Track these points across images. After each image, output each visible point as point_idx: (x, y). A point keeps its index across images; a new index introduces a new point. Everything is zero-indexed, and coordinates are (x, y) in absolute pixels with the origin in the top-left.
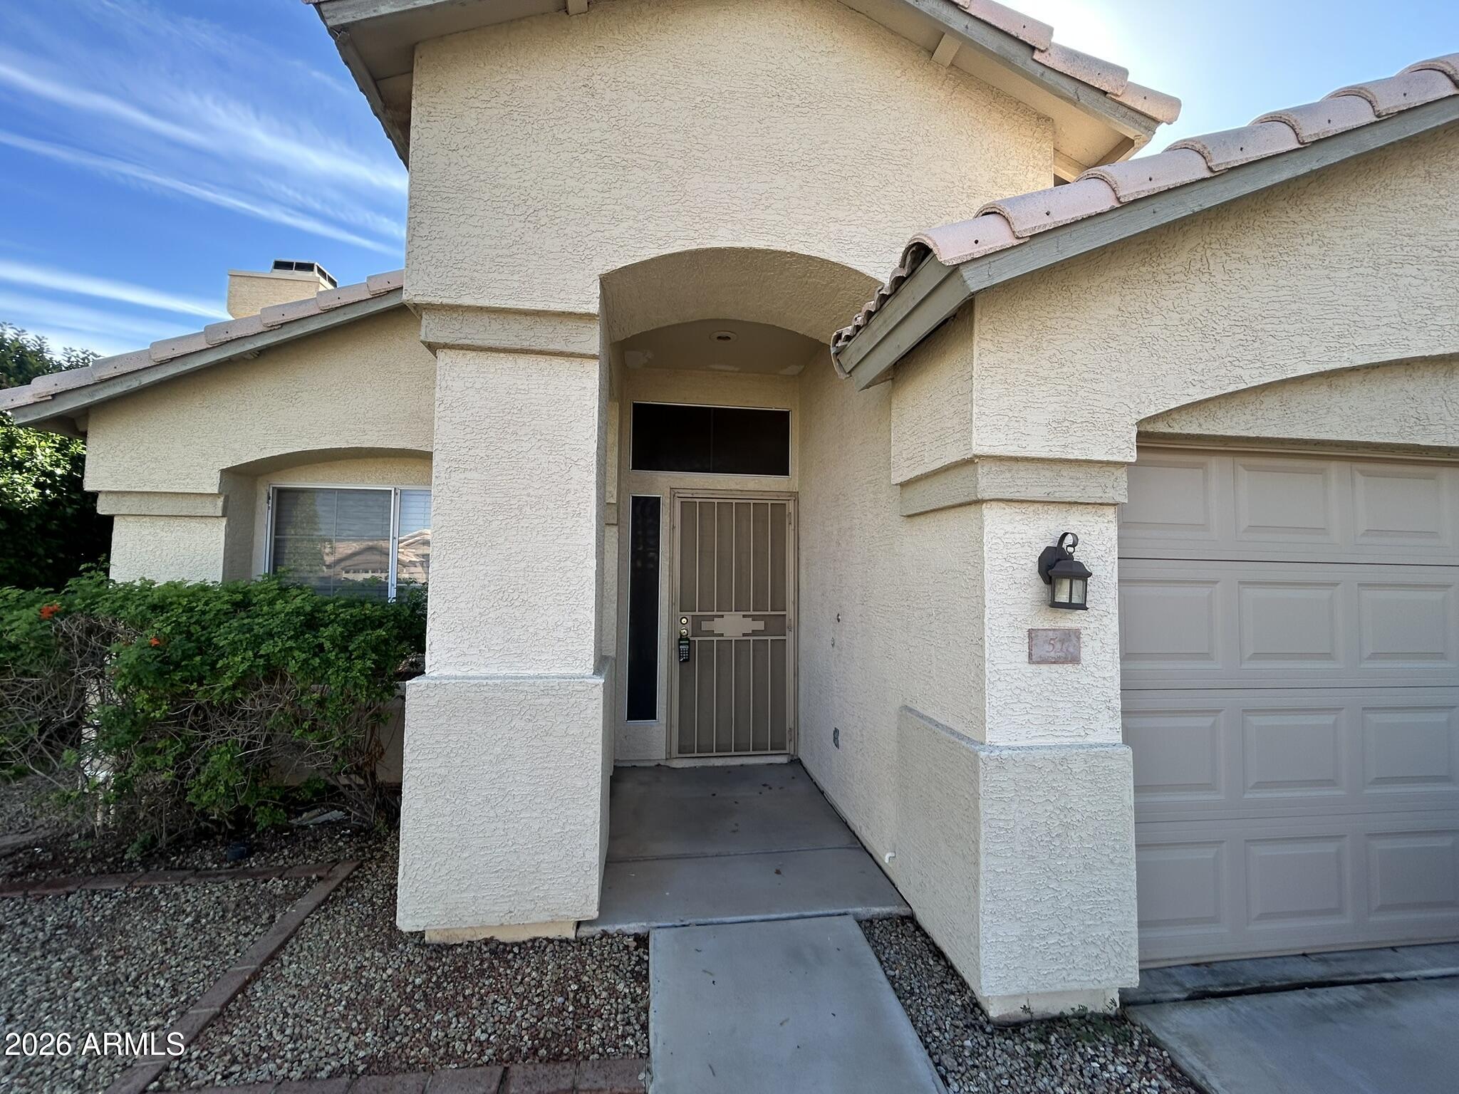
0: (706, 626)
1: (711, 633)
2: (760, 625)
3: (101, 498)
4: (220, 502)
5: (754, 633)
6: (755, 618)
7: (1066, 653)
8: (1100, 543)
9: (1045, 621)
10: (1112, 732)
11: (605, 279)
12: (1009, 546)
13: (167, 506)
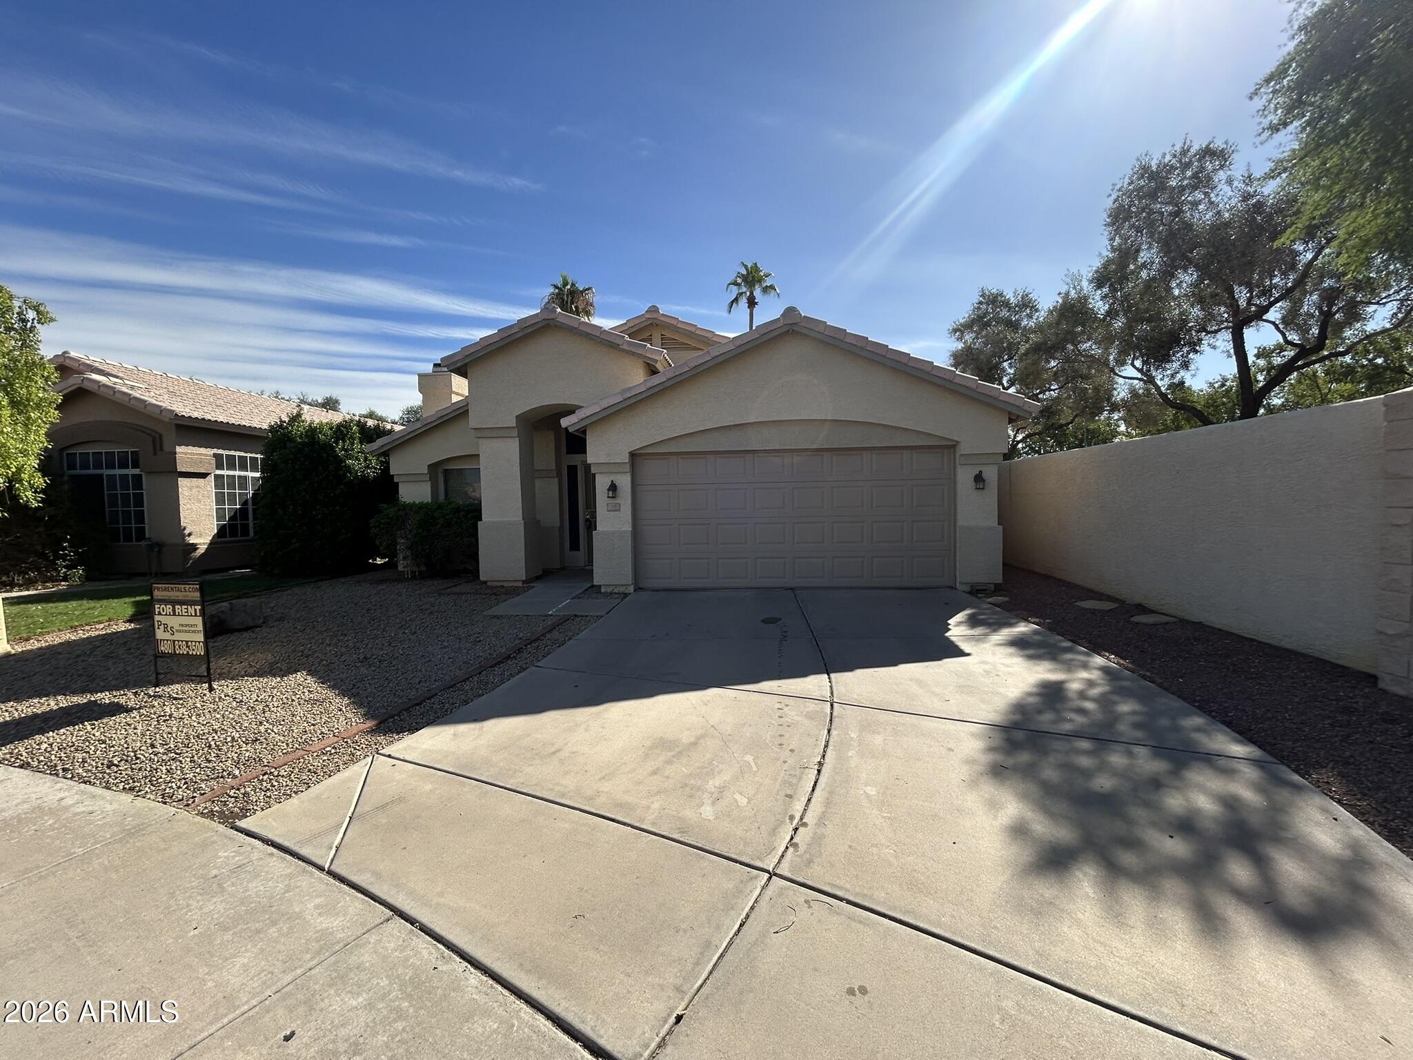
3: (394, 477)
4: (429, 476)
7: (616, 509)
8: (624, 482)
9: (611, 501)
10: (628, 527)
11: (517, 417)
12: (602, 483)
13: (413, 478)
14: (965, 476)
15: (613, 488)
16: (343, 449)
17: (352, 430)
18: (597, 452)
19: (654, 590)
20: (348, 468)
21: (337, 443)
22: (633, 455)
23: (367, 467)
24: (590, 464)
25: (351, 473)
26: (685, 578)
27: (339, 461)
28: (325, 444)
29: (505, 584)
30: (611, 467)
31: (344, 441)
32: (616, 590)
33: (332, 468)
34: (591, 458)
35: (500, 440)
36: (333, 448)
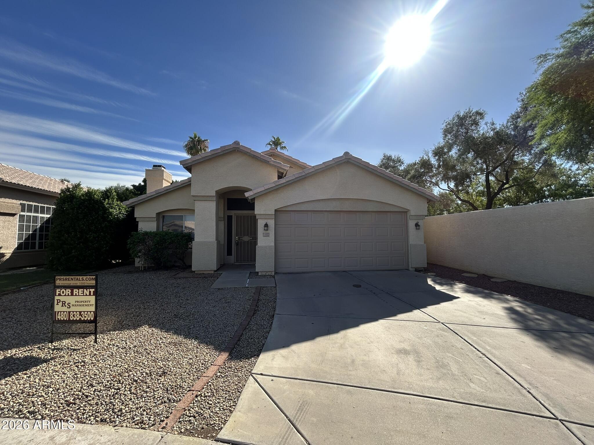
0: (241, 239)
1: (242, 240)
2: (251, 238)
3: (137, 218)
4: (156, 218)
5: (250, 240)
6: (250, 237)
7: (267, 235)
8: (271, 223)
9: (265, 232)
10: (273, 244)
11: (216, 191)
12: (261, 224)
13: (147, 219)
14: (412, 224)
15: (266, 225)
16: (108, 204)
17: (113, 194)
18: (259, 209)
19: (284, 274)
20: (111, 214)
21: (105, 200)
22: (276, 211)
23: (120, 213)
24: (256, 214)
25: (111, 216)
26: (297, 267)
27: (105, 210)
28: (97, 201)
29: (204, 272)
30: (266, 216)
31: (109, 200)
32: (267, 274)
33: (100, 213)
34: (256, 212)
35: (206, 202)
36: (103, 203)
